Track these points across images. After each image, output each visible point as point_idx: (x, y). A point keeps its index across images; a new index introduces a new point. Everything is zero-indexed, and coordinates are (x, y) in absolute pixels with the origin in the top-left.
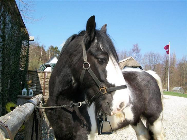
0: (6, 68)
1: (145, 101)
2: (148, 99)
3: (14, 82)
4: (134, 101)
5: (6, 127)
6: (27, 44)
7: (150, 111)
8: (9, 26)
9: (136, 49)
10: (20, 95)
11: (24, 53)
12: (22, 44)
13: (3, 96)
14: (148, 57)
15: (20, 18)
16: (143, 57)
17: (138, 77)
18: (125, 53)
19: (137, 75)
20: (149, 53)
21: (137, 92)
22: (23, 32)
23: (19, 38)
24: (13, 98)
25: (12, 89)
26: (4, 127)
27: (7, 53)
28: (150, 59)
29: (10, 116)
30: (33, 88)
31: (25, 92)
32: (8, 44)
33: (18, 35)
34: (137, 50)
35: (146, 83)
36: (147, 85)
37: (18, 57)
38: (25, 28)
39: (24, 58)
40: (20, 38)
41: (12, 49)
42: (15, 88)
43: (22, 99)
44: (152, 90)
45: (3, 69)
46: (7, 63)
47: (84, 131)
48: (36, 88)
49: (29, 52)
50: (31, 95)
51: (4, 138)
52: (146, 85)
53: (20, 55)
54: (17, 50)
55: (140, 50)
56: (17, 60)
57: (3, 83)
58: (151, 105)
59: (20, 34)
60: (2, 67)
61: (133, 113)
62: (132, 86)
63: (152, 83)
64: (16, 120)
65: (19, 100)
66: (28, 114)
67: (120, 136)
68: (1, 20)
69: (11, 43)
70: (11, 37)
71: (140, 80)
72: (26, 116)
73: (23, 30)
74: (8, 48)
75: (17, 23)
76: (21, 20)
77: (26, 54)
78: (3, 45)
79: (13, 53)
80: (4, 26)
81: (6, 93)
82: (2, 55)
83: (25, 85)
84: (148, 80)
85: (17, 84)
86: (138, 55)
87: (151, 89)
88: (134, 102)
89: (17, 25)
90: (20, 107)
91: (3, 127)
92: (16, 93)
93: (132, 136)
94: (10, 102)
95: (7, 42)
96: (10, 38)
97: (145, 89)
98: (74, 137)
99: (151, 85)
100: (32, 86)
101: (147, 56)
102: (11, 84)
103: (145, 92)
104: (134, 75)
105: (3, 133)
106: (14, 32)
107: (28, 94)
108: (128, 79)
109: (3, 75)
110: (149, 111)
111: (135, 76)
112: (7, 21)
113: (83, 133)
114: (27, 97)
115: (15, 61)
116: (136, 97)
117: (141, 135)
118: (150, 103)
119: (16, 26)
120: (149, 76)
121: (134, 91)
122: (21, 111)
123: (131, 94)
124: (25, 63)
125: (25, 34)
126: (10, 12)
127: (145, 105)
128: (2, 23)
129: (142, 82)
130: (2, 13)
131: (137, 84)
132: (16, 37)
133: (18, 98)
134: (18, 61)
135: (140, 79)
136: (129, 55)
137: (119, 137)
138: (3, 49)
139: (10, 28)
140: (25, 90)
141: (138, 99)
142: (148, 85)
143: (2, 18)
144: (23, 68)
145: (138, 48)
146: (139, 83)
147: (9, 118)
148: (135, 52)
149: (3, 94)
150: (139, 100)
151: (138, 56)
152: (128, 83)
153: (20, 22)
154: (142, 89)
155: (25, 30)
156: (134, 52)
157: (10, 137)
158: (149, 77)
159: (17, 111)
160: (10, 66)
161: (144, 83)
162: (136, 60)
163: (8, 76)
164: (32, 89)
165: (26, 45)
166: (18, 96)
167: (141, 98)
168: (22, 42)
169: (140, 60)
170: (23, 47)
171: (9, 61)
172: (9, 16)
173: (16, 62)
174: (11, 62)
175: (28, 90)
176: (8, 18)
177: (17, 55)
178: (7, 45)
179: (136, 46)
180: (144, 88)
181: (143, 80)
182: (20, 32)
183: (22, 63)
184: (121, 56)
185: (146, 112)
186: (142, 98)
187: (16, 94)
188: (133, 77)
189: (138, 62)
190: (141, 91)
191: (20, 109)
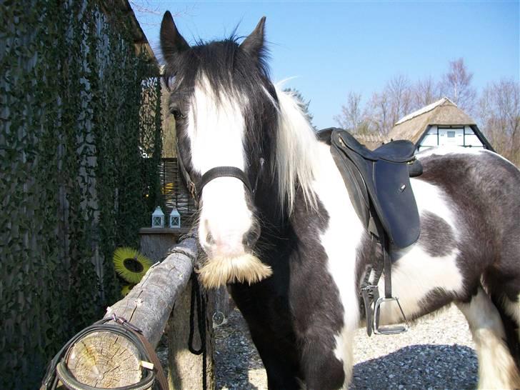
0: (107, 158)
1: (494, 238)
2: (502, 231)
3: (129, 194)
4: (465, 240)
5: (139, 332)
6: (155, 86)
7: (508, 263)
8: (104, 45)
9: (459, 75)
10: (146, 226)
11: (149, 112)
12: (143, 89)
13: (104, 232)
14: (495, 94)
15: (130, 19)
16: (480, 95)
17: (473, 171)
18: (429, 88)
19: (469, 165)
20: (498, 82)
21: (469, 215)
22: (142, 54)
23: (134, 73)
24: (130, 235)
25: (124, 213)
26: (134, 332)
27: (106, 119)
28: (500, 103)
29: (139, 300)
30: (179, 204)
31: (158, 218)
32: (106, 94)
33: (129, 66)
34: (463, 76)
35: (497, 186)
36: (498, 193)
37: (134, 124)
38: (147, 42)
39: (151, 125)
40: (136, 72)
41: (118, 105)
42: (133, 208)
43: (153, 238)
44: (514, 205)
45: (98, 162)
46: (108, 145)
47: (325, 326)
48: (188, 205)
49: (161, 109)
50: (175, 224)
51: (136, 359)
52: (496, 193)
53: (138, 119)
54: (129, 107)
55: (471, 76)
56: (132, 134)
57: (101, 200)
58: (512, 247)
59: (135, 62)
60: (95, 158)
61: (460, 272)
62: (457, 199)
63: (512, 186)
64: (155, 309)
65: (147, 239)
66: (179, 287)
67: (422, 329)
68: (82, 32)
69: (113, 90)
70: (113, 75)
71: (478, 179)
72: (175, 292)
73: (141, 49)
74: (107, 105)
75: (123, 33)
76: (134, 23)
77: (153, 114)
78: (94, 99)
79: (121, 117)
80: (93, 47)
81: (112, 224)
82: (93, 125)
83: (157, 199)
84: (501, 178)
85: (136, 199)
86: (465, 91)
87: (510, 204)
88: (464, 243)
89: (125, 39)
90: (156, 270)
91: (132, 332)
92: (135, 222)
93: (455, 329)
94: (121, 246)
95: (104, 89)
96: (111, 78)
97: (491, 204)
98: (300, 342)
99: (508, 190)
100: (176, 199)
101: (492, 94)
102: (121, 198)
103: (492, 212)
104: (460, 167)
105: (132, 349)
106: (119, 61)
107: (167, 223)
108: (443, 179)
109: (101, 179)
110: (505, 263)
111: (463, 167)
112: (98, 33)
113: (321, 330)
114: (166, 230)
115: (128, 136)
116: (468, 227)
117: (483, 327)
118: (509, 241)
119: (123, 40)
120: (502, 166)
121: (463, 211)
122: (164, 283)
123: (454, 220)
124: (152, 139)
125: (145, 58)
126: (105, 8)
127: (493, 248)
128: (86, 41)
129: (484, 183)
130: (85, 12)
131: (470, 190)
132: (126, 71)
133: (143, 234)
134: (135, 135)
135: (477, 177)
136: (438, 92)
137: (420, 332)
138: (96, 109)
139: (108, 49)
140: (158, 212)
141: (474, 234)
142: (500, 191)
143: (85, 27)
144: (148, 152)
145: (464, 72)
146: (476, 187)
147: (139, 305)
148: (456, 85)
149: (105, 228)
150: (477, 235)
151: (467, 94)
152: (446, 190)
153: (133, 30)
154: (484, 205)
155: (145, 48)
156: (454, 85)
157: (148, 356)
158: (503, 170)
159: (154, 283)
160: (117, 151)
161: (490, 187)
162: (460, 105)
163: (112, 179)
164: (177, 207)
165: (154, 91)
166: (143, 229)
167: (483, 231)
168: (140, 83)
169: (472, 106)
170: (145, 95)
171: (111, 138)
172: (103, 18)
173: (131, 140)
174: (119, 140)
175: (167, 212)
176: (99, 25)
177: (131, 120)
178: (105, 96)
179: (459, 66)
180: (489, 202)
181: (487, 178)
182: (133, 56)
183: (145, 138)
184: (415, 96)
185: (496, 265)
186: (485, 231)
187: (137, 224)
188: (456, 172)
189: (465, 111)
190: (480, 210)
191: (159, 274)
